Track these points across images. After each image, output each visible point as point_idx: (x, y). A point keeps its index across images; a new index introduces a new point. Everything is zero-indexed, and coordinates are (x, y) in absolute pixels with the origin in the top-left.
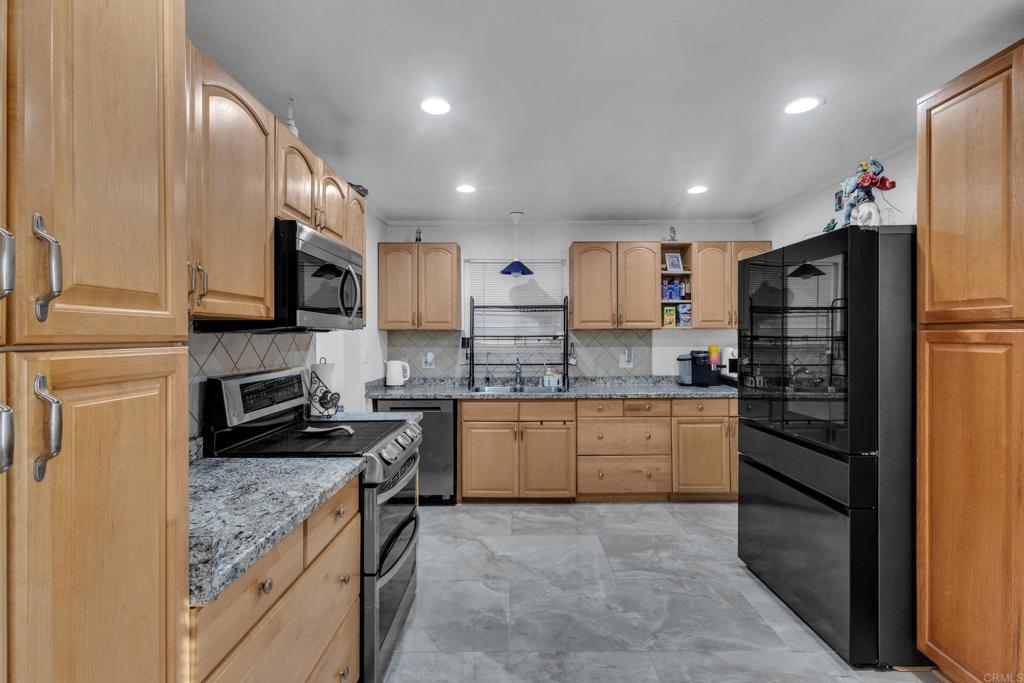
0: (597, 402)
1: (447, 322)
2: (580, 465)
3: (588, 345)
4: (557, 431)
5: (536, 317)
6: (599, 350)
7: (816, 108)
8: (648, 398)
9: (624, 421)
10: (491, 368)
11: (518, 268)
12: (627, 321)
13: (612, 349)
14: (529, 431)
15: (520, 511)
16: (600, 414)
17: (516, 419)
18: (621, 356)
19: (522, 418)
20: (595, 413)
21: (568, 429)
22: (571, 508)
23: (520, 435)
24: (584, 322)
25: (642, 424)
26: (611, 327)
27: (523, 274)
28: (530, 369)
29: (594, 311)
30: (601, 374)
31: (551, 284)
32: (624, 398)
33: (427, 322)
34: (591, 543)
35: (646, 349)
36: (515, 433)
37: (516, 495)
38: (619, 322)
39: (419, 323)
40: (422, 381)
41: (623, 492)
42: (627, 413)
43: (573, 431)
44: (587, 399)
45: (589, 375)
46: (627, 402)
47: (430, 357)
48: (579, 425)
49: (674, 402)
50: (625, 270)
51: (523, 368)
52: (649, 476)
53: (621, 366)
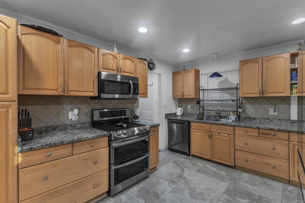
0: (244, 128)
1: (191, 95)
2: (236, 153)
3: (252, 104)
4: (226, 138)
5: (228, 93)
6: (258, 106)
8: (272, 130)
9: (259, 139)
11: (216, 75)
12: (268, 93)
13: (265, 106)
14: (214, 136)
15: (208, 164)
16: (246, 134)
17: (209, 130)
18: (270, 109)
19: (211, 131)
20: (243, 133)
21: (230, 137)
23: (211, 137)
24: (244, 94)
25: (270, 142)
26: (258, 96)
27: (218, 77)
28: (225, 113)
29: (253, 90)
30: (259, 117)
31: (234, 79)
32: (259, 128)
33: (186, 96)
34: (223, 186)
36: (209, 136)
37: (209, 159)
38: (263, 93)
39: (183, 96)
40: (187, 115)
41: (259, 171)
42: (261, 135)
43: (232, 140)
46: (260, 130)
48: (236, 137)
49: (291, 134)
50: (267, 69)
51: (222, 112)
52: (274, 167)
53: (270, 114)
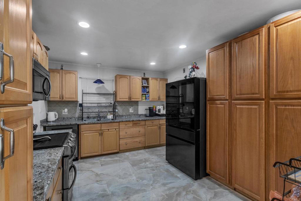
0: (125, 122)
1: (74, 98)
2: (120, 142)
3: (120, 106)
4: (113, 132)
5: (104, 97)
6: (124, 107)
7: (185, 48)
8: (139, 120)
9: (133, 128)
10: (89, 114)
11: (99, 81)
12: (133, 99)
13: (127, 107)
14: (104, 133)
15: (102, 158)
16: (126, 126)
17: (100, 129)
18: (130, 109)
19: (102, 129)
20: (124, 126)
21: (117, 131)
22: (118, 155)
23: (101, 134)
24: (120, 99)
25: (138, 128)
26: (128, 100)
27: (101, 83)
28: (103, 114)
29: (123, 96)
30: (124, 114)
31: (109, 87)
32: (133, 121)
33: (66, 98)
34: (127, 164)
35: (137, 106)
36: (100, 134)
37: (100, 154)
38: (130, 99)
39: (63, 98)
40: (62, 119)
41: (133, 148)
42: (134, 125)
43: (118, 131)
44: (122, 122)
45: (120, 114)
46: (134, 122)
47: (66, 110)
48: (120, 129)
49: (146, 121)
50: (132, 84)
51: (101, 113)
52: (140, 143)
53: (130, 112)
